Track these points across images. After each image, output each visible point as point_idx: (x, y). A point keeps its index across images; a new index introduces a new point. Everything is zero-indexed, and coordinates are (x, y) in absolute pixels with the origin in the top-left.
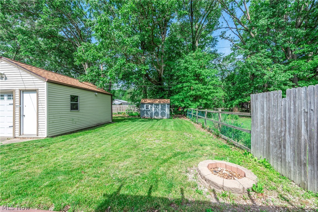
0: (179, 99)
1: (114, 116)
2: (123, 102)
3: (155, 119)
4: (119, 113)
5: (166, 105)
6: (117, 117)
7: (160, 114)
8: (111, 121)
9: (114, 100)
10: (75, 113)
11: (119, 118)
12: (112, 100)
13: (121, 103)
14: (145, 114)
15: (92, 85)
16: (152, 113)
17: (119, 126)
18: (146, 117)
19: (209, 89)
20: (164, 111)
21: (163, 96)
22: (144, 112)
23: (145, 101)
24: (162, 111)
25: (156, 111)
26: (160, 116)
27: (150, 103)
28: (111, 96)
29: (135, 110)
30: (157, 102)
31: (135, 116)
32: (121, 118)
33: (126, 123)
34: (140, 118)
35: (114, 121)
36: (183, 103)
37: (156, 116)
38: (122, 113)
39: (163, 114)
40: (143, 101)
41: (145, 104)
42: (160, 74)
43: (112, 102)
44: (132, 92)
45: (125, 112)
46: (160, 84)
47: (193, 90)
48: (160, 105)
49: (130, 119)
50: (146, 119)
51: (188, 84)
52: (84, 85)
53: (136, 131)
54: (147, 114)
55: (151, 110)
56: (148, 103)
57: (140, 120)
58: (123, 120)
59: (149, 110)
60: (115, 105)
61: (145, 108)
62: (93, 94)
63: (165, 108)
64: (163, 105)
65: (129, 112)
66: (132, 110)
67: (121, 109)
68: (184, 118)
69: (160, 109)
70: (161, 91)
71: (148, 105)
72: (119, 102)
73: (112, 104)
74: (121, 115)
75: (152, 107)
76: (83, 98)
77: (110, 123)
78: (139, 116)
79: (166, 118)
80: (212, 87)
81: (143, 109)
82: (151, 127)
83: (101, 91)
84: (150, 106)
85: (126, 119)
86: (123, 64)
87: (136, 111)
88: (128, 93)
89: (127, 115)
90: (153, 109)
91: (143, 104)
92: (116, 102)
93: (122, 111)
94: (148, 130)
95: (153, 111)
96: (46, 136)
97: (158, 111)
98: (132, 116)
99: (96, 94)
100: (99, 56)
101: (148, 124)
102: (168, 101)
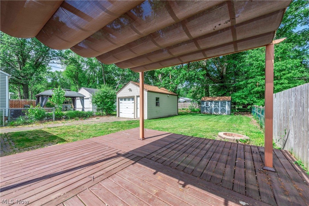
0: (241, 96)
1: (179, 111)
2: (187, 100)
3: (214, 115)
4: (183, 109)
5: (227, 102)
6: (182, 112)
7: (220, 110)
8: (177, 114)
9: (179, 98)
10: (157, 108)
11: (183, 113)
12: (178, 98)
13: (185, 100)
14: (205, 110)
15: (165, 89)
16: (212, 109)
17: (183, 118)
18: (206, 112)
19: (282, 84)
20: (224, 108)
21: (225, 94)
22: (204, 108)
23: (205, 99)
24: (222, 108)
25: (215, 108)
26: (220, 113)
27: (210, 100)
28: (177, 96)
29: (196, 107)
30: (217, 99)
31: (196, 112)
32: (184, 113)
33: (188, 116)
34: (201, 113)
35: (179, 114)
36: (246, 100)
37: (215, 112)
38: (186, 109)
39: (223, 111)
40: (203, 99)
41: (205, 101)
42: (221, 72)
43: (178, 101)
44: (194, 91)
45: (188, 108)
46: (222, 82)
47: (259, 86)
48: (220, 102)
49: (191, 114)
50: (205, 114)
51: (253, 80)
52: (161, 90)
53: (194, 121)
54: (207, 110)
55: (211, 107)
56: (208, 100)
57: (200, 115)
58: (186, 114)
59: (209, 106)
60: (180, 102)
61: (205, 105)
62: (167, 95)
63: (225, 105)
64: (222, 102)
65: (191, 109)
66: (194, 107)
67: (185, 106)
68: (248, 115)
69: (220, 106)
70: (224, 89)
71: (208, 103)
72: (184, 100)
73: (178, 102)
74: (184, 111)
75: (212, 104)
76: (162, 98)
77: (177, 115)
78: (200, 112)
79: (227, 114)
80: (286, 81)
81: (203, 106)
82: (207, 119)
83: (171, 93)
84: (209, 103)
85: (189, 114)
86: (185, 74)
87: (198, 108)
88: (191, 92)
89: (189, 111)
90: (213, 105)
91: (203, 101)
92: (181, 100)
93: (185, 108)
94: (203, 121)
95: (213, 108)
96: (147, 119)
97: (217, 108)
98: (194, 111)
99: (168, 95)
100: (169, 70)
101: (205, 118)
102: (228, 98)
